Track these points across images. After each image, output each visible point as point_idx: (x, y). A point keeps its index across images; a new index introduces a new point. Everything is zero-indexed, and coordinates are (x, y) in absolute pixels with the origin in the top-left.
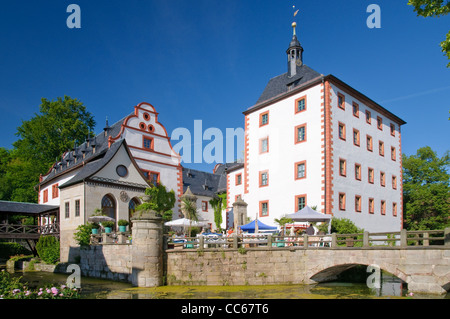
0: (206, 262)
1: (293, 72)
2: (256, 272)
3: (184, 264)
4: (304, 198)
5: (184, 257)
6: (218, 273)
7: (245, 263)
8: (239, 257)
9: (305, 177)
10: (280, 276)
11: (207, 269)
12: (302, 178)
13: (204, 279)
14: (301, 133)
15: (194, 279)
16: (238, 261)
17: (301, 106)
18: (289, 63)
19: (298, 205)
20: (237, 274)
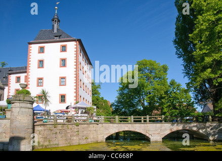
0: (58, 131)
1: (55, 31)
2: (83, 136)
3: (45, 133)
4: (64, 96)
5: (46, 128)
6: (65, 138)
7: (78, 131)
8: (75, 128)
9: (65, 85)
10: (93, 138)
11: (59, 136)
12: (64, 85)
13: (57, 143)
14: (63, 62)
15: (51, 143)
16: (75, 130)
17: (64, 49)
18: (53, 26)
19: (61, 99)
20: (75, 138)
